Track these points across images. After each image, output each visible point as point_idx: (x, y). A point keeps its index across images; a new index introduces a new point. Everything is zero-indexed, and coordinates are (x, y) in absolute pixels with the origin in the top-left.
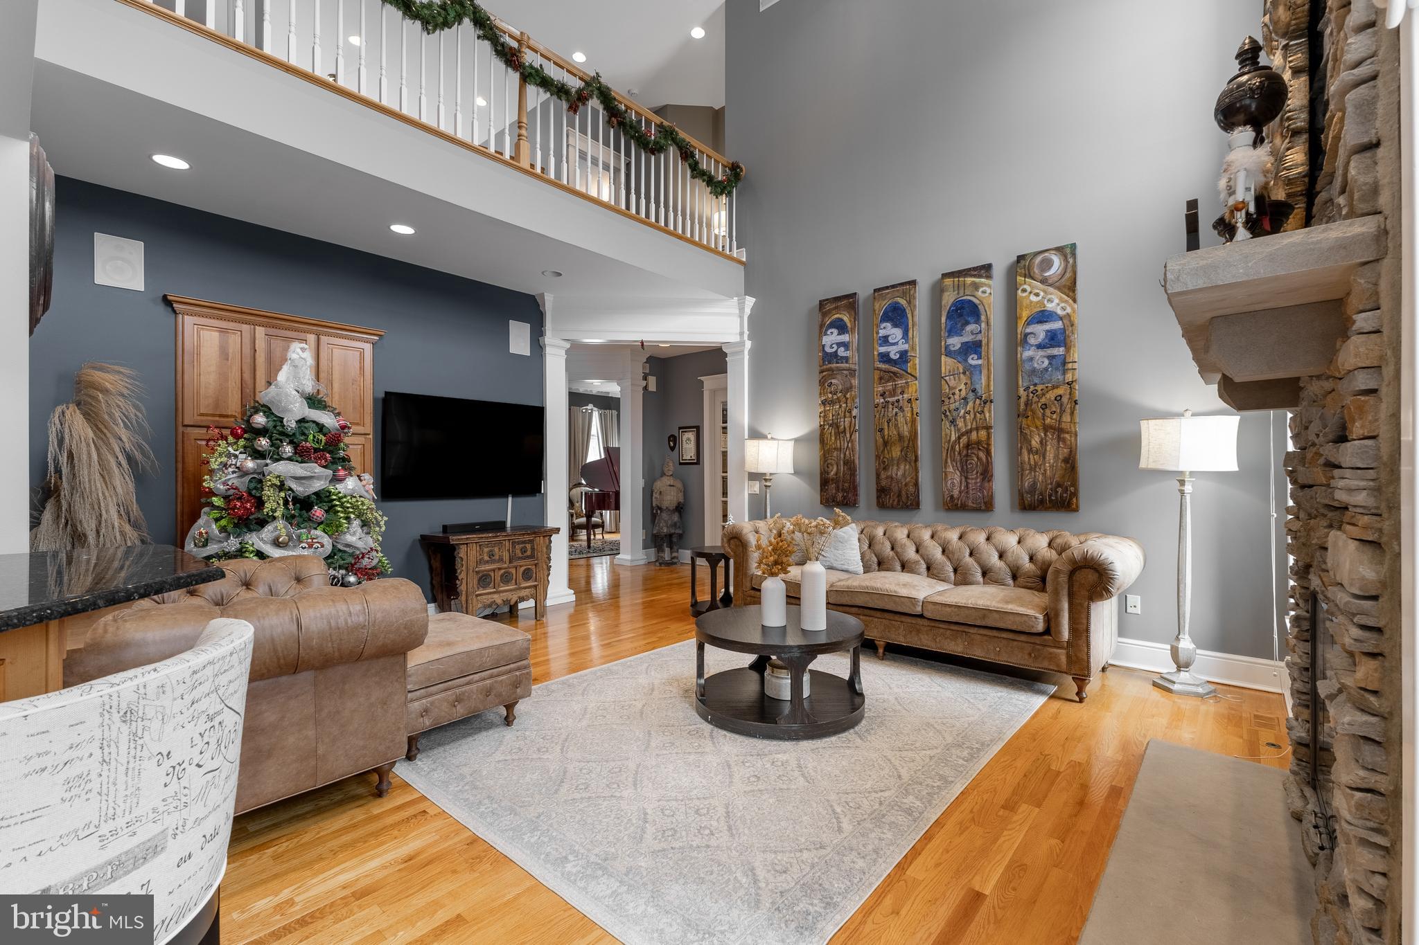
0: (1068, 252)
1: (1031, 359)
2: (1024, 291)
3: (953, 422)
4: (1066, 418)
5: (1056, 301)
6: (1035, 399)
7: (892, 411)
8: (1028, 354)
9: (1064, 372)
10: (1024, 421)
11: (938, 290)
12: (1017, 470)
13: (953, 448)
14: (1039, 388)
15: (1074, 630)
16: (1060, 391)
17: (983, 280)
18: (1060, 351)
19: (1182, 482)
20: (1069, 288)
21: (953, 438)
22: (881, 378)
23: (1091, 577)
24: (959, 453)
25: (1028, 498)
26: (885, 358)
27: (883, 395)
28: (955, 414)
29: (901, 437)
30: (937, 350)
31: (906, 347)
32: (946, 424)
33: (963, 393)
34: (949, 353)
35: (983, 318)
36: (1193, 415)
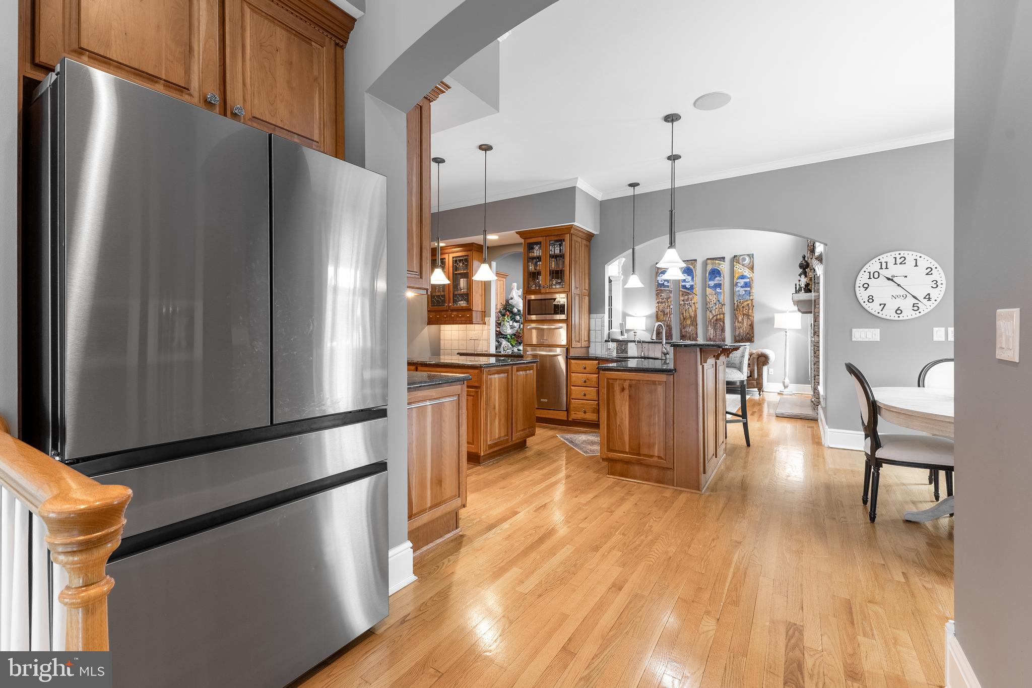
0: (751, 256)
1: (739, 291)
2: (736, 268)
3: (711, 312)
4: (750, 311)
5: (747, 272)
6: (740, 305)
7: (687, 307)
8: (738, 289)
9: (750, 296)
10: (736, 312)
11: (705, 264)
12: (734, 329)
13: (711, 321)
14: (741, 301)
15: (758, 375)
16: (748, 302)
17: (722, 262)
18: (748, 289)
19: (786, 332)
20: (752, 268)
21: (711, 317)
22: (682, 295)
23: (763, 359)
24: (713, 323)
25: (737, 338)
26: (684, 287)
27: (683, 301)
28: (711, 309)
29: (691, 317)
30: (705, 286)
31: (693, 283)
32: (708, 312)
33: (715, 302)
34: (709, 287)
35: (722, 275)
36: (790, 312)
